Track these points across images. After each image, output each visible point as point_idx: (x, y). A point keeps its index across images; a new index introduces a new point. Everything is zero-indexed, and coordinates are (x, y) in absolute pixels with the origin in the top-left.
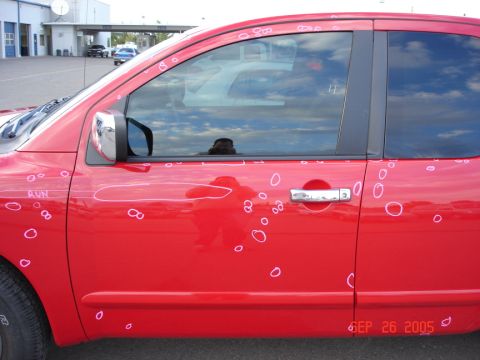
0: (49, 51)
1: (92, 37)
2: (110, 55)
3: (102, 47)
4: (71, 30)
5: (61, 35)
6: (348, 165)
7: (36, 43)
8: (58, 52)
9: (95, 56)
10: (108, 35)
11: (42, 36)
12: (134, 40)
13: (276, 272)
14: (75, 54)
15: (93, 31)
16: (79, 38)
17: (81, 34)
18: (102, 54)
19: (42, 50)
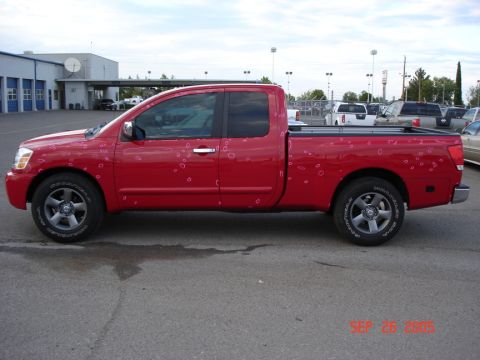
0: (62, 105)
1: (102, 92)
2: (118, 109)
3: (112, 101)
4: (83, 86)
5: (73, 91)
6: (214, 140)
7: (50, 98)
8: (71, 106)
9: (104, 109)
10: (116, 90)
11: (56, 92)
12: (141, 94)
13: (189, 179)
14: (86, 107)
15: (103, 86)
16: (90, 93)
17: (91, 90)
18: (111, 108)
19: (55, 104)
